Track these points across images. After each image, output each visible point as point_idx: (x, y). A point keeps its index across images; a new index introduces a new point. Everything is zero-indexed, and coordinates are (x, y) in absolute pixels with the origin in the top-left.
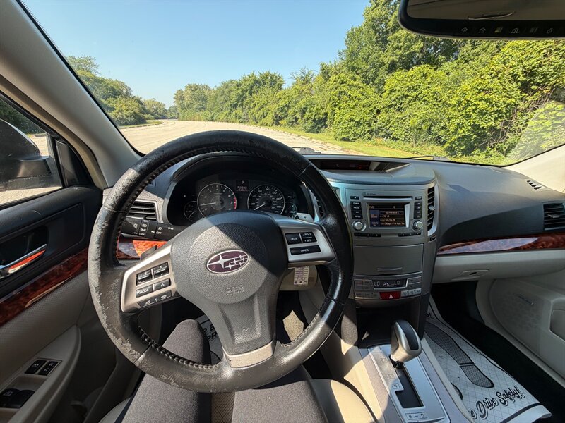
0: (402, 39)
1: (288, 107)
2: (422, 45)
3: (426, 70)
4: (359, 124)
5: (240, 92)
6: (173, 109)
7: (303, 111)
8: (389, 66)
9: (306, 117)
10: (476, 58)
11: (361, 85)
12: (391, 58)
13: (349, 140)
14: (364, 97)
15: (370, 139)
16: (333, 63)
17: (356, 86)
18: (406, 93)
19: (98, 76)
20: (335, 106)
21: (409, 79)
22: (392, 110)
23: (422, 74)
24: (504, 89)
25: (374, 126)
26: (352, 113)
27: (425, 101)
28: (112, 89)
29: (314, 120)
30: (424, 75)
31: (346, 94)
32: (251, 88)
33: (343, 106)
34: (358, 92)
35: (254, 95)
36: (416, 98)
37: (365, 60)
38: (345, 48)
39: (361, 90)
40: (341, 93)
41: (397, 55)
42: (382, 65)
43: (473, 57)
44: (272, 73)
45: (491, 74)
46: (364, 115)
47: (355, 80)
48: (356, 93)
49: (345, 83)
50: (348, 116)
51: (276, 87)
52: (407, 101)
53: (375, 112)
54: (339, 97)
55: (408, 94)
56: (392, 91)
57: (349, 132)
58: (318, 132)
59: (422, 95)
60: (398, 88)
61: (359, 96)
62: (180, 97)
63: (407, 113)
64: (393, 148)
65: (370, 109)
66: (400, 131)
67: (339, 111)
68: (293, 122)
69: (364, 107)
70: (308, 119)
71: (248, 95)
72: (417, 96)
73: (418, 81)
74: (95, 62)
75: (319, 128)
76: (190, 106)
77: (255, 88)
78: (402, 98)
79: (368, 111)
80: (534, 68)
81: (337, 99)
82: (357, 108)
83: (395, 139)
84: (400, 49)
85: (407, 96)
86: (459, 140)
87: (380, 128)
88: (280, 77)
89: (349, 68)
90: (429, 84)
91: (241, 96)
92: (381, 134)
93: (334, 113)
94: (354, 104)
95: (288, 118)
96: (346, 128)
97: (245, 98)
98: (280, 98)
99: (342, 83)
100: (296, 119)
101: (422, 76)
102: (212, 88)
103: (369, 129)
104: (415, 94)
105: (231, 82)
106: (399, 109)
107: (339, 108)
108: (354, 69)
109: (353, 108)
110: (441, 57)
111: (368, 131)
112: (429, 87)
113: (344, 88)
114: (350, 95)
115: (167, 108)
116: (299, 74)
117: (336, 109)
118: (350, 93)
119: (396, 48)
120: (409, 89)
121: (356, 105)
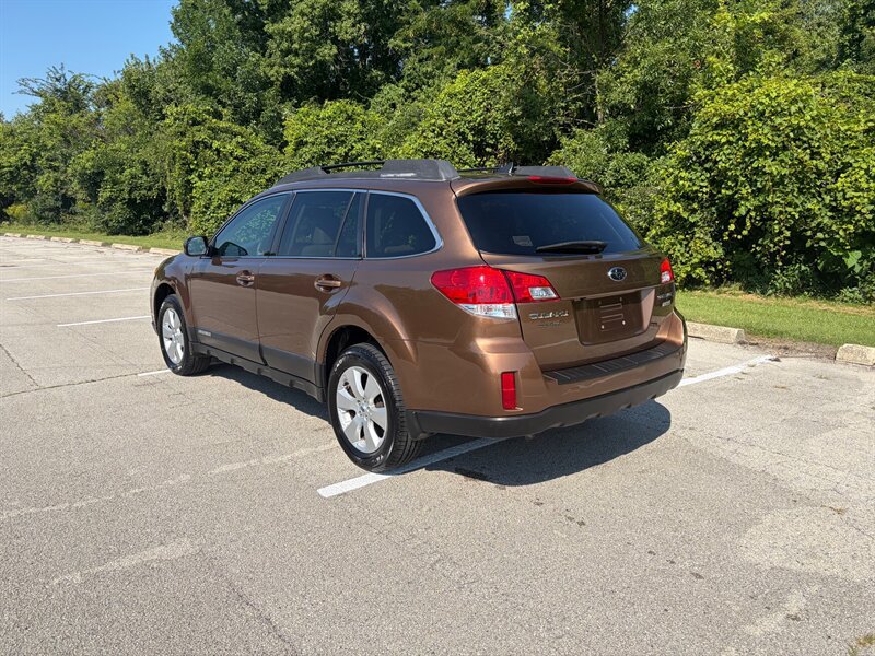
0: (296, 37)
1: (32, 168)
2: (335, 51)
3: (350, 109)
7: (93, 181)
8: (281, 86)
9: (104, 194)
10: (431, 81)
11: (237, 128)
12: (282, 70)
14: (248, 154)
17: (226, 131)
18: (327, 150)
20: (190, 172)
21: (326, 125)
23: (345, 115)
24: (454, 152)
26: (231, 187)
29: (131, 203)
30: (349, 118)
31: (207, 146)
33: (207, 171)
34: (234, 143)
37: (230, 73)
39: (239, 139)
40: (196, 144)
41: (293, 66)
42: (267, 84)
43: (426, 80)
45: (434, 131)
47: (218, 116)
48: (230, 146)
49: (199, 123)
50: (223, 194)
54: (196, 155)
55: (331, 150)
56: (300, 144)
58: (145, 233)
59: (354, 152)
60: (310, 139)
61: (239, 152)
65: (267, 177)
67: (199, 183)
68: (56, 210)
69: (253, 173)
70: (111, 200)
72: (346, 154)
73: (341, 128)
75: (147, 222)
79: (263, 181)
80: (479, 124)
81: (191, 156)
82: (239, 176)
84: (296, 54)
85: (329, 154)
89: (195, 86)
90: (361, 133)
93: (188, 187)
94: (230, 168)
95: (36, 199)
99: (194, 124)
100: (68, 202)
101: (346, 120)
104: (342, 150)
107: (200, 177)
108: (208, 91)
109: (230, 176)
110: (375, 72)
112: (362, 139)
113: (201, 134)
114: (217, 149)
117: (193, 178)
118: (216, 144)
119: (288, 52)
120: (330, 142)
121: (236, 170)
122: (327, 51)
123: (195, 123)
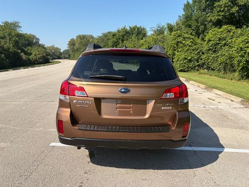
2: (237, 9)
3: (229, 28)
4: (190, 61)
5: (115, 40)
6: (66, 52)
8: (216, 23)
12: (217, 17)
13: (185, 71)
14: (193, 45)
15: (198, 70)
16: (175, 23)
17: (188, 38)
18: (218, 42)
19: (21, 32)
20: (175, 50)
21: (220, 34)
22: (210, 52)
23: (227, 30)
25: (201, 62)
26: (186, 55)
27: (230, 46)
28: (28, 40)
30: (229, 31)
31: (181, 43)
32: (123, 37)
33: (180, 50)
35: (125, 42)
36: (225, 45)
37: (197, 21)
38: (184, 13)
39: (191, 40)
40: (178, 42)
41: (220, 16)
42: (210, 22)
44: (138, 26)
46: (193, 55)
48: (188, 42)
49: (181, 36)
50: (183, 56)
51: (141, 36)
52: (219, 46)
53: (201, 53)
54: (177, 45)
55: (220, 42)
56: (210, 41)
57: (184, 66)
59: (228, 43)
60: (212, 39)
61: (190, 44)
62: (72, 43)
63: (220, 53)
64: (211, 75)
65: (198, 51)
66: (215, 65)
69: (193, 50)
71: (121, 42)
73: (225, 35)
74: (20, 25)
76: (79, 50)
77: (126, 37)
78: (216, 45)
79: (196, 53)
81: (176, 46)
82: (189, 51)
83: (213, 69)
84: (222, 12)
86: (242, 69)
87: (204, 64)
88: (144, 29)
90: (232, 36)
91: (116, 42)
92: (205, 67)
93: (174, 54)
94: (187, 49)
96: (182, 64)
97: (119, 44)
98: (143, 44)
101: (228, 32)
102: (95, 37)
103: (197, 64)
104: (224, 42)
105: (109, 33)
106: (215, 52)
107: (178, 52)
108: (189, 26)
109: (186, 51)
111: (197, 65)
112: (232, 38)
113: (180, 39)
114: (184, 44)
115: (62, 51)
116: (156, 28)
117: (176, 52)
118: (184, 42)
119: (220, 11)
120: (220, 39)
121: (188, 49)
122: (235, 9)
123: (179, 36)
